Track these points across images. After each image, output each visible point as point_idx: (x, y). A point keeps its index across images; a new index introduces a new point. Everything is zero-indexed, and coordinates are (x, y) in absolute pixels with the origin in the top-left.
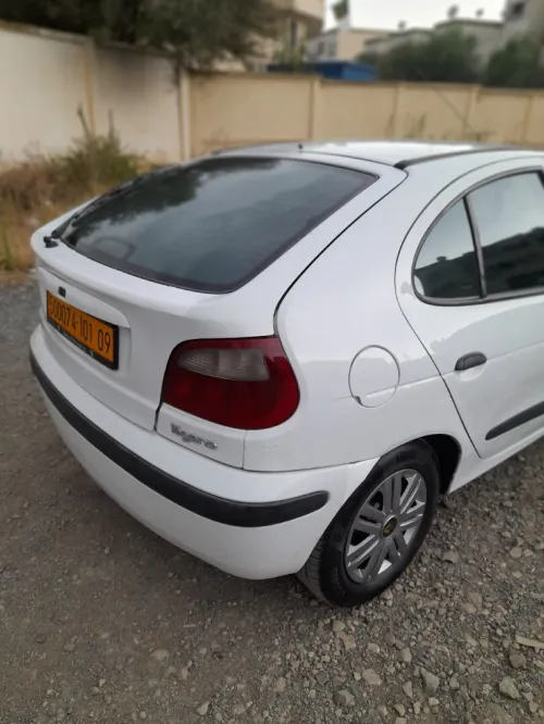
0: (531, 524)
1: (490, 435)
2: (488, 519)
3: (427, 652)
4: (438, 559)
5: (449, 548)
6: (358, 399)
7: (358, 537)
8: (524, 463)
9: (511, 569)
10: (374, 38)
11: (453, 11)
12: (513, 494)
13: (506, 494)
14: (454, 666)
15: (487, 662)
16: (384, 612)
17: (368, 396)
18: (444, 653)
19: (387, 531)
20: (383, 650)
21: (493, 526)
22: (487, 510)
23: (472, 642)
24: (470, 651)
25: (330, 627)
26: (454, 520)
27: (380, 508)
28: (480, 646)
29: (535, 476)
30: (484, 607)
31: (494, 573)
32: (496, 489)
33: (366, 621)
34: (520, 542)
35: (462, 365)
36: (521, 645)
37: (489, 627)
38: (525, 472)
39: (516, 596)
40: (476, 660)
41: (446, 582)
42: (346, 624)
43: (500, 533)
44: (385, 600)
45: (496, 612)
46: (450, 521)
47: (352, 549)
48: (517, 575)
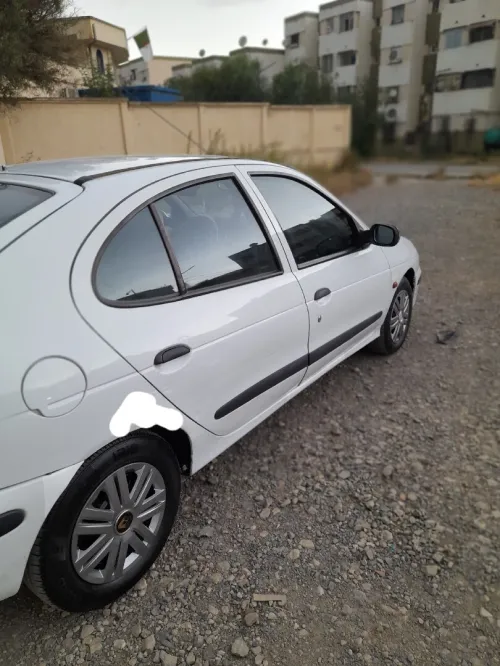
0: (282, 483)
1: (219, 414)
2: (246, 487)
3: (171, 634)
4: (195, 537)
5: (206, 524)
6: (38, 412)
7: (86, 541)
8: (284, 428)
9: (259, 529)
10: (180, 64)
11: (243, 40)
12: (271, 458)
13: (265, 460)
14: (194, 641)
15: (226, 627)
16: (136, 604)
17: (50, 407)
18: (186, 631)
19: (121, 526)
20: (129, 644)
21: (250, 492)
22: (246, 478)
23: (214, 611)
24: (212, 621)
25: (78, 635)
26: (215, 494)
27: (108, 507)
28: (221, 614)
29: (291, 437)
30: (231, 573)
31: (243, 538)
32: (257, 456)
33: (117, 618)
34: (270, 502)
35: (162, 358)
36: (257, 602)
37: (232, 592)
38: (284, 435)
39: (260, 555)
40: (215, 629)
41: (199, 557)
42: (95, 626)
43: (254, 498)
44: (138, 591)
45: (241, 575)
46: (212, 496)
47: (80, 555)
48: (264, 534)
